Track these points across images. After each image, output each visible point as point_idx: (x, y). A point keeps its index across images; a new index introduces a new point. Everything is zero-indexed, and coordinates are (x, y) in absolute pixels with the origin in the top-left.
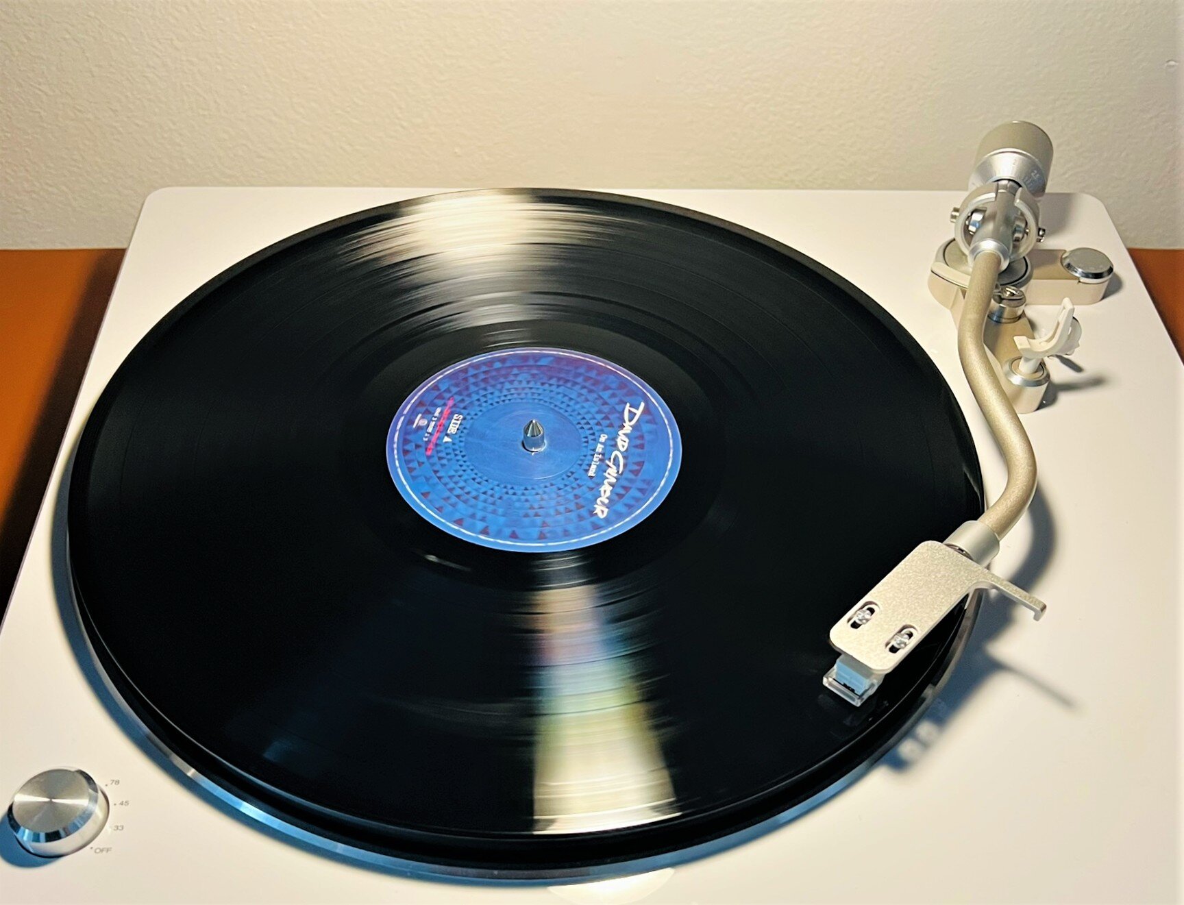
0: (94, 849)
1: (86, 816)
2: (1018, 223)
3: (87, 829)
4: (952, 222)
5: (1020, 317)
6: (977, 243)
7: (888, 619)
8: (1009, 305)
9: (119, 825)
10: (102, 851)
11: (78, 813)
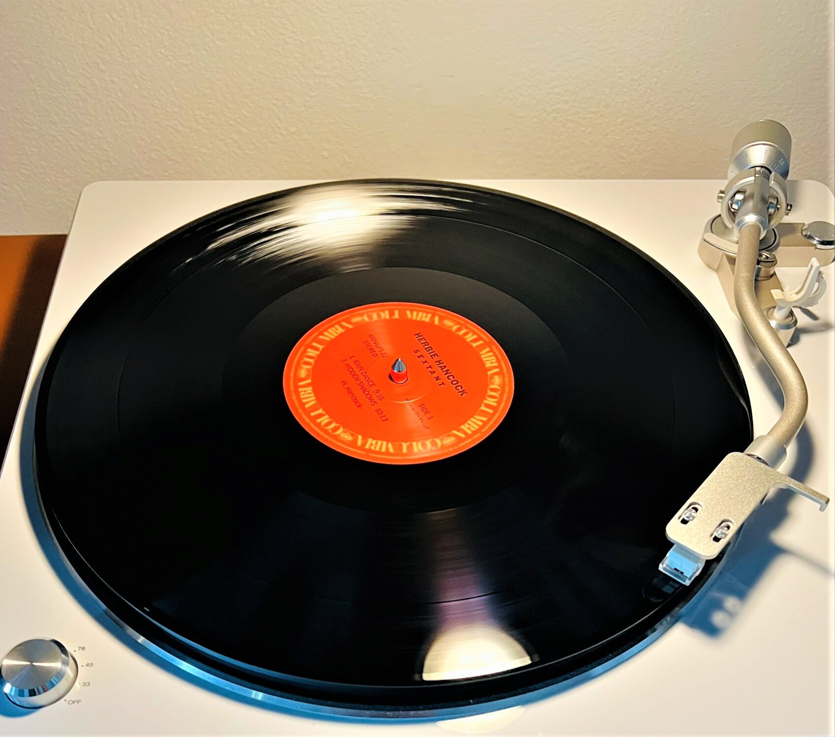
0: (67, 701)
1: (60, 675)
2: (771, 200)
3: (61, 686)
4: (719, 202)
5: (772, 276)
6: (740, 219)
7: (710, 516)
8: (764, 266)
9: (86, 682)
10: (74, 702)
11: (54, 673)
